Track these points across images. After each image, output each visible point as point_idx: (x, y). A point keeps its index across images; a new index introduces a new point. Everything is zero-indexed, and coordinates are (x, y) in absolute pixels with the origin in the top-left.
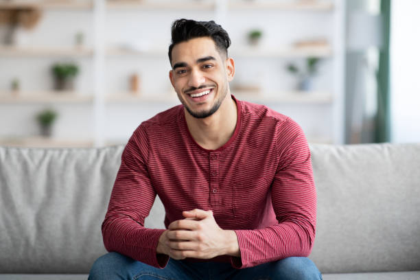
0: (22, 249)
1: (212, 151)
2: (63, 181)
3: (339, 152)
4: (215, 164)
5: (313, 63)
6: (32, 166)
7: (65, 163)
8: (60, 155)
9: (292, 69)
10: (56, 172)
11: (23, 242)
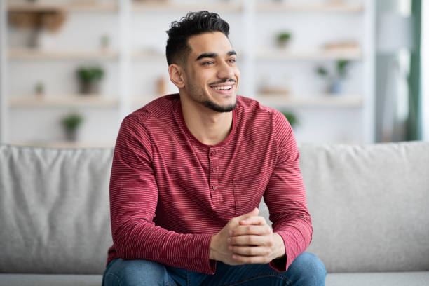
0: (34, 249)
1: (212, 146)
2: (76, 181)
3: (356, 151)
4: (215, 160)
5: (343, 65)
6: (45, 166)
7: (79, 162)
8: (74, 154)
9: (322, 72)
10: (70, 172)
11: (35, 242)
